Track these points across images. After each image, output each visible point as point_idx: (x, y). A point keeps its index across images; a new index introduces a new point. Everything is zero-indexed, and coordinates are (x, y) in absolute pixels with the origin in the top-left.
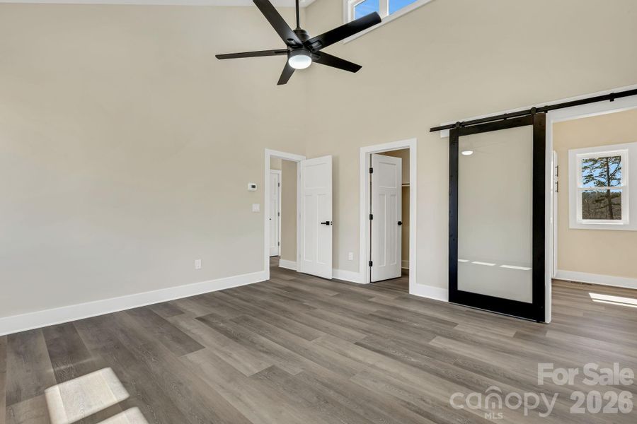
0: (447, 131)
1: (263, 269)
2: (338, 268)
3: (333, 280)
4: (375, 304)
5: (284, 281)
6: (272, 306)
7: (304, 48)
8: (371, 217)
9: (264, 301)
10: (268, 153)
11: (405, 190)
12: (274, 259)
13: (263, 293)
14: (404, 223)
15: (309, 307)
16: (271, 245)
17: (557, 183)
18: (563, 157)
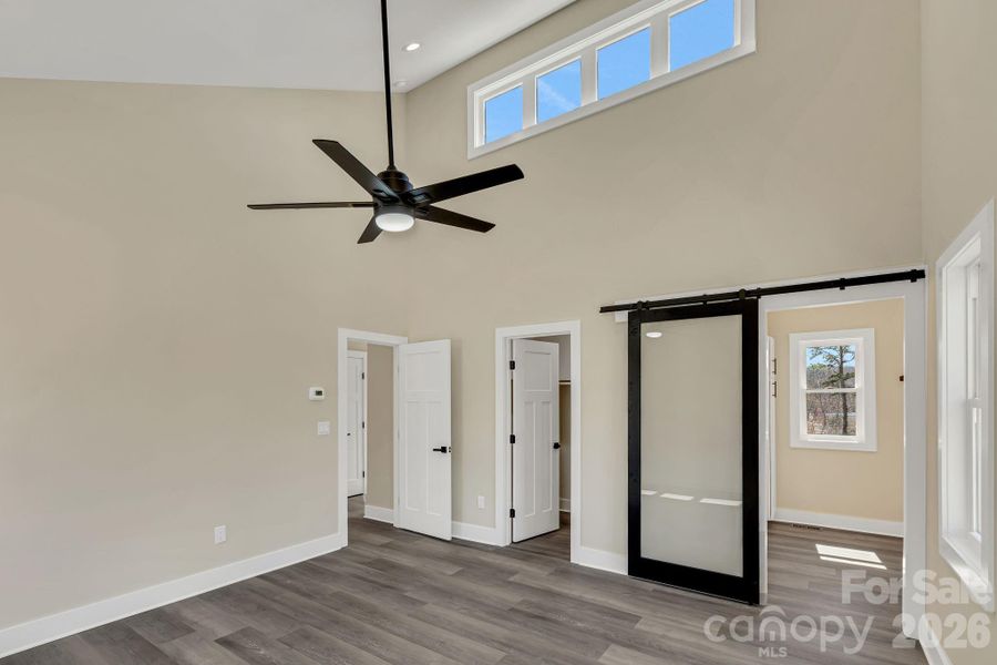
0: (625, 313)
1: (335, 530)
2: (461, 521)
3: (455, 542)
4: (519, 586)
5: (374, 547)
6: (351, 603)
7: (401, 203)
8: (513, 439)
9: (336, 595)
10: (344, 335)
11: (565, 390)
12: (355, 500)
13: (336, 576)
14: (562, 445)
15: (414, 602)
16: (350, 477)
17: (775, 384)
18: (782, 345)
